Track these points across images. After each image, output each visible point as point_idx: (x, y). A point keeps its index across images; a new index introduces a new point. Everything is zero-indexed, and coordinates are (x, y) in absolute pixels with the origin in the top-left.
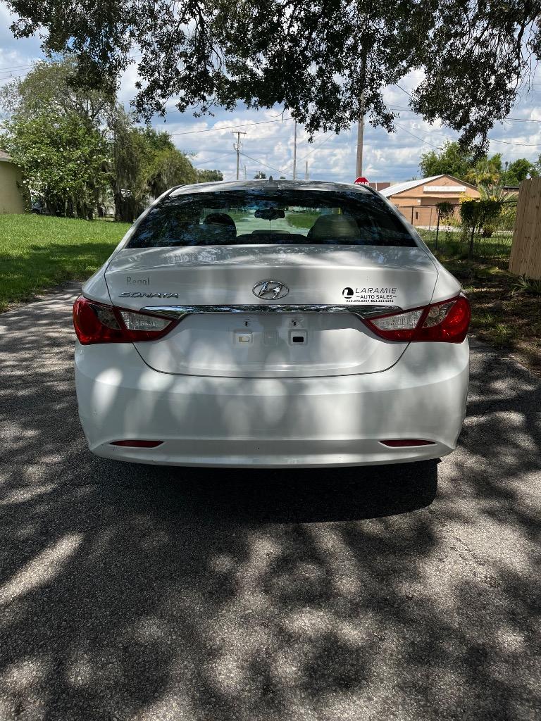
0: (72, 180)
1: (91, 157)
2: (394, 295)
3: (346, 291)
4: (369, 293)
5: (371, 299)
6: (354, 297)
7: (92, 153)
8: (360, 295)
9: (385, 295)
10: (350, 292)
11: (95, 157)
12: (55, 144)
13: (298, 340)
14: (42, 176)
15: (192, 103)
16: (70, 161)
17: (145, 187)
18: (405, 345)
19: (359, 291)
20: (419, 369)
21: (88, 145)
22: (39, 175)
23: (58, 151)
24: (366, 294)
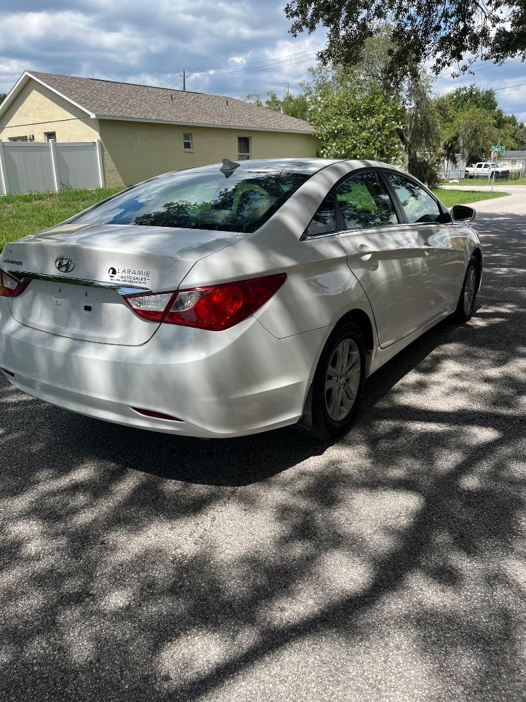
0: (363, 148)
1: (384, 125)
2: (147, 278)
3: (111, 271)
4: (128, 275)
5: (128, 280)
6: (116, 277)
7: (385, 120)
8: (121, 275)
9: (141, 276)
10: (114, 272)
11: (387, 125)
12: (352, 115)
13: (88, 308)
14: (337, 145)
15: (449, 65)
16: (364, 129)
17: (441, 150)
18: (158, 324)
19: (121, 271)
20: (166, 347)
21: (383, 113)
22: (334, 144)
23: (355, 121)
24: (126, 275)
